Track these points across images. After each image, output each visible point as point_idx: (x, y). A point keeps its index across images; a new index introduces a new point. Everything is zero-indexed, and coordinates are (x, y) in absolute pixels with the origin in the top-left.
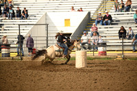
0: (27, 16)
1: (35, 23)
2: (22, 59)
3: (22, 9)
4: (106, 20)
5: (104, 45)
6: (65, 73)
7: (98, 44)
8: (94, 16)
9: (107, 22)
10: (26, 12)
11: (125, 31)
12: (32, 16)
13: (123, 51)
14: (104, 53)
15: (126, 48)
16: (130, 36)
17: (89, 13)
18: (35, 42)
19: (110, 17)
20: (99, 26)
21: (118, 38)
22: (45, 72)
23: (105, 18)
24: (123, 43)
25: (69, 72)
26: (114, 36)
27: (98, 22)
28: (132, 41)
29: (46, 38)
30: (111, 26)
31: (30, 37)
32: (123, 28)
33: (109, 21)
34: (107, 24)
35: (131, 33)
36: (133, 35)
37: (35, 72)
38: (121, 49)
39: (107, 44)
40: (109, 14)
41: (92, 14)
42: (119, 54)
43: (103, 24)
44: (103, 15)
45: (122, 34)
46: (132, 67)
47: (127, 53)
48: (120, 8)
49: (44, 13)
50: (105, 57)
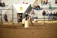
0: (4, 5)
1: (8, 9)
2: (2, 24)
3: (2, 3)
4: (37, 8)
5: (36, 18)
6: (20, 30)
7: (34, 18)
8: (32, 6)
9: (38, 9)
10: (4, 4)
11: (45, 12)
12: (6, 5)
13: (44, 21)
14: (37, 21)
15: (45, 20)
16: (47, 15)
17: (30, 5)
18: (8, 17)
19: (39, 7)
20: (34, 10)
21: (42, 15)
22: (12, 29)
23: (37, 7)
24: (44, 17)
25: (22, 29)
26: (41, 14)
27: (34, 9)
28: (48, 17)
29: (12, 15)
30: (39, 10)
31: (5, 14)
32: (44, 11)
33: (39, 8)
34: (38, 10)
35: (47, 13)
36: (48, 14)
37: (8, 29)
38: (43, 20)
39: (38, 18)
40: (39, 5)
41: (31, 5)
42: (42, 22)
43: (36, 10)
44: (36, 6)
45: (44, 14)
46: (48, 27)
47: (46, 22)
48: (43, 3)
49: (12, 5)
50: (37, 23)
